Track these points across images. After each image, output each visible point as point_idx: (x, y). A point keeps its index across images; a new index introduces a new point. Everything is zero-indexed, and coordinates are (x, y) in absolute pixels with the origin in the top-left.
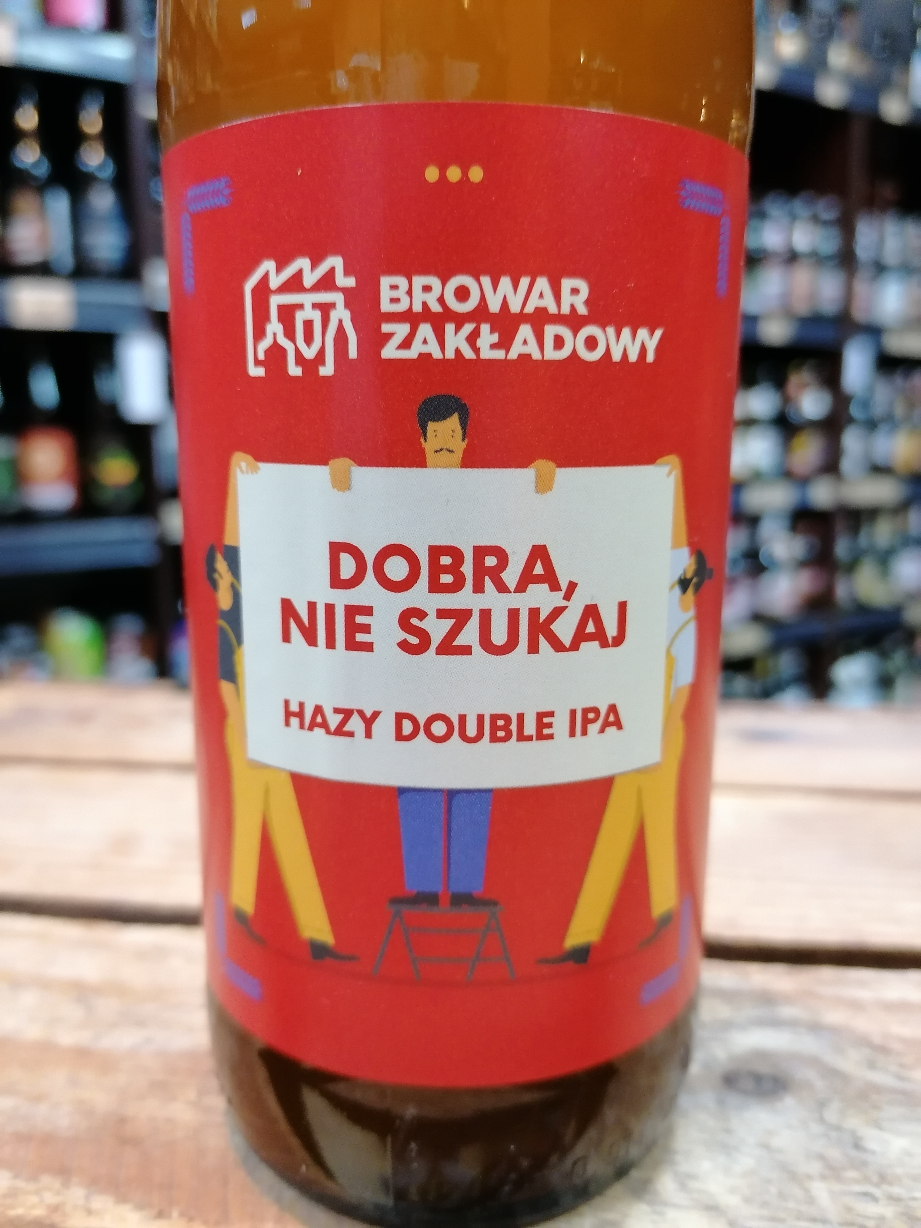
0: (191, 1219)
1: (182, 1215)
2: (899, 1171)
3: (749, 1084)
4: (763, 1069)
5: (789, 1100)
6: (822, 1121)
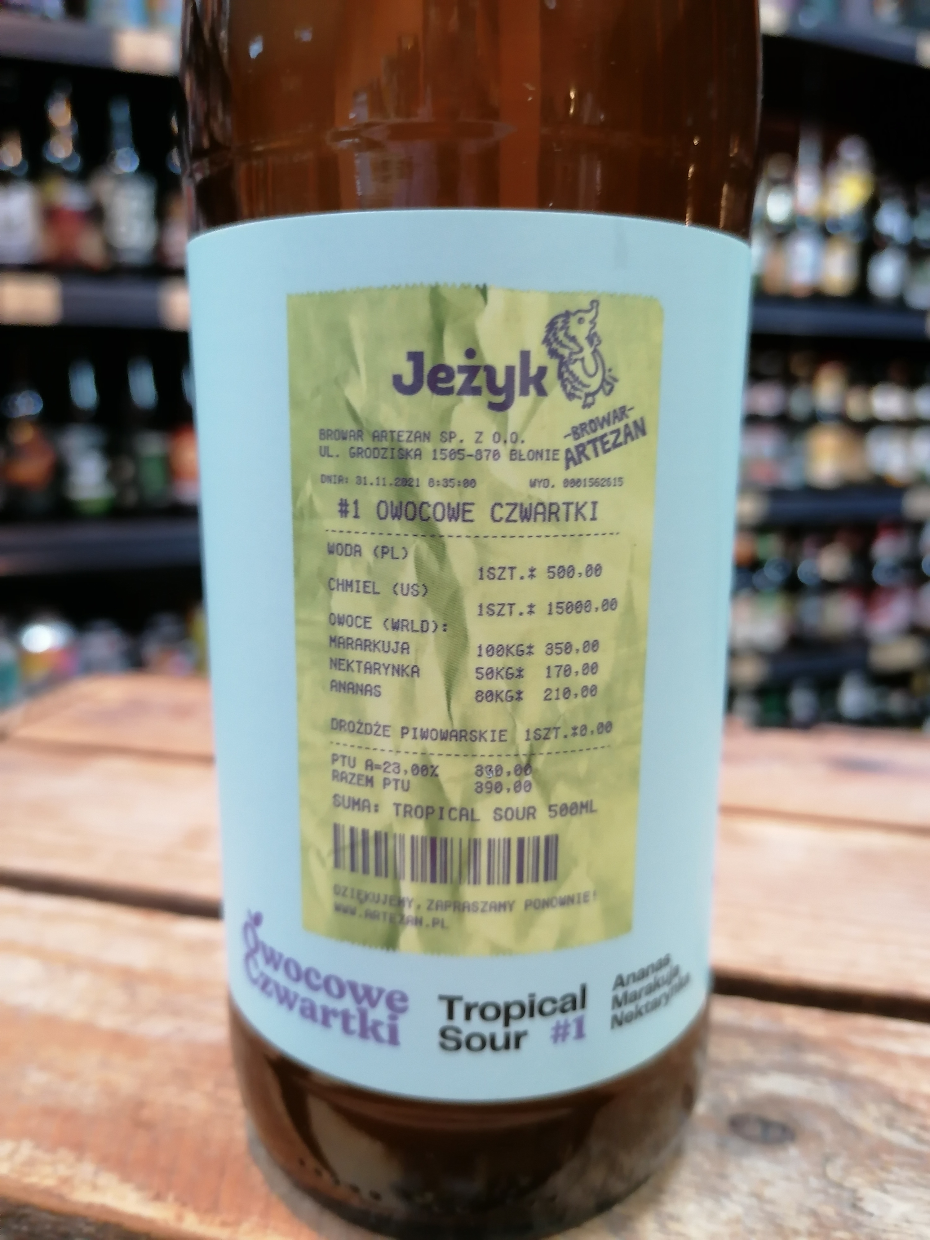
3: (756, 1130)
4: (774, 1115)
5: (793, 1151)
6: (824, 1175)
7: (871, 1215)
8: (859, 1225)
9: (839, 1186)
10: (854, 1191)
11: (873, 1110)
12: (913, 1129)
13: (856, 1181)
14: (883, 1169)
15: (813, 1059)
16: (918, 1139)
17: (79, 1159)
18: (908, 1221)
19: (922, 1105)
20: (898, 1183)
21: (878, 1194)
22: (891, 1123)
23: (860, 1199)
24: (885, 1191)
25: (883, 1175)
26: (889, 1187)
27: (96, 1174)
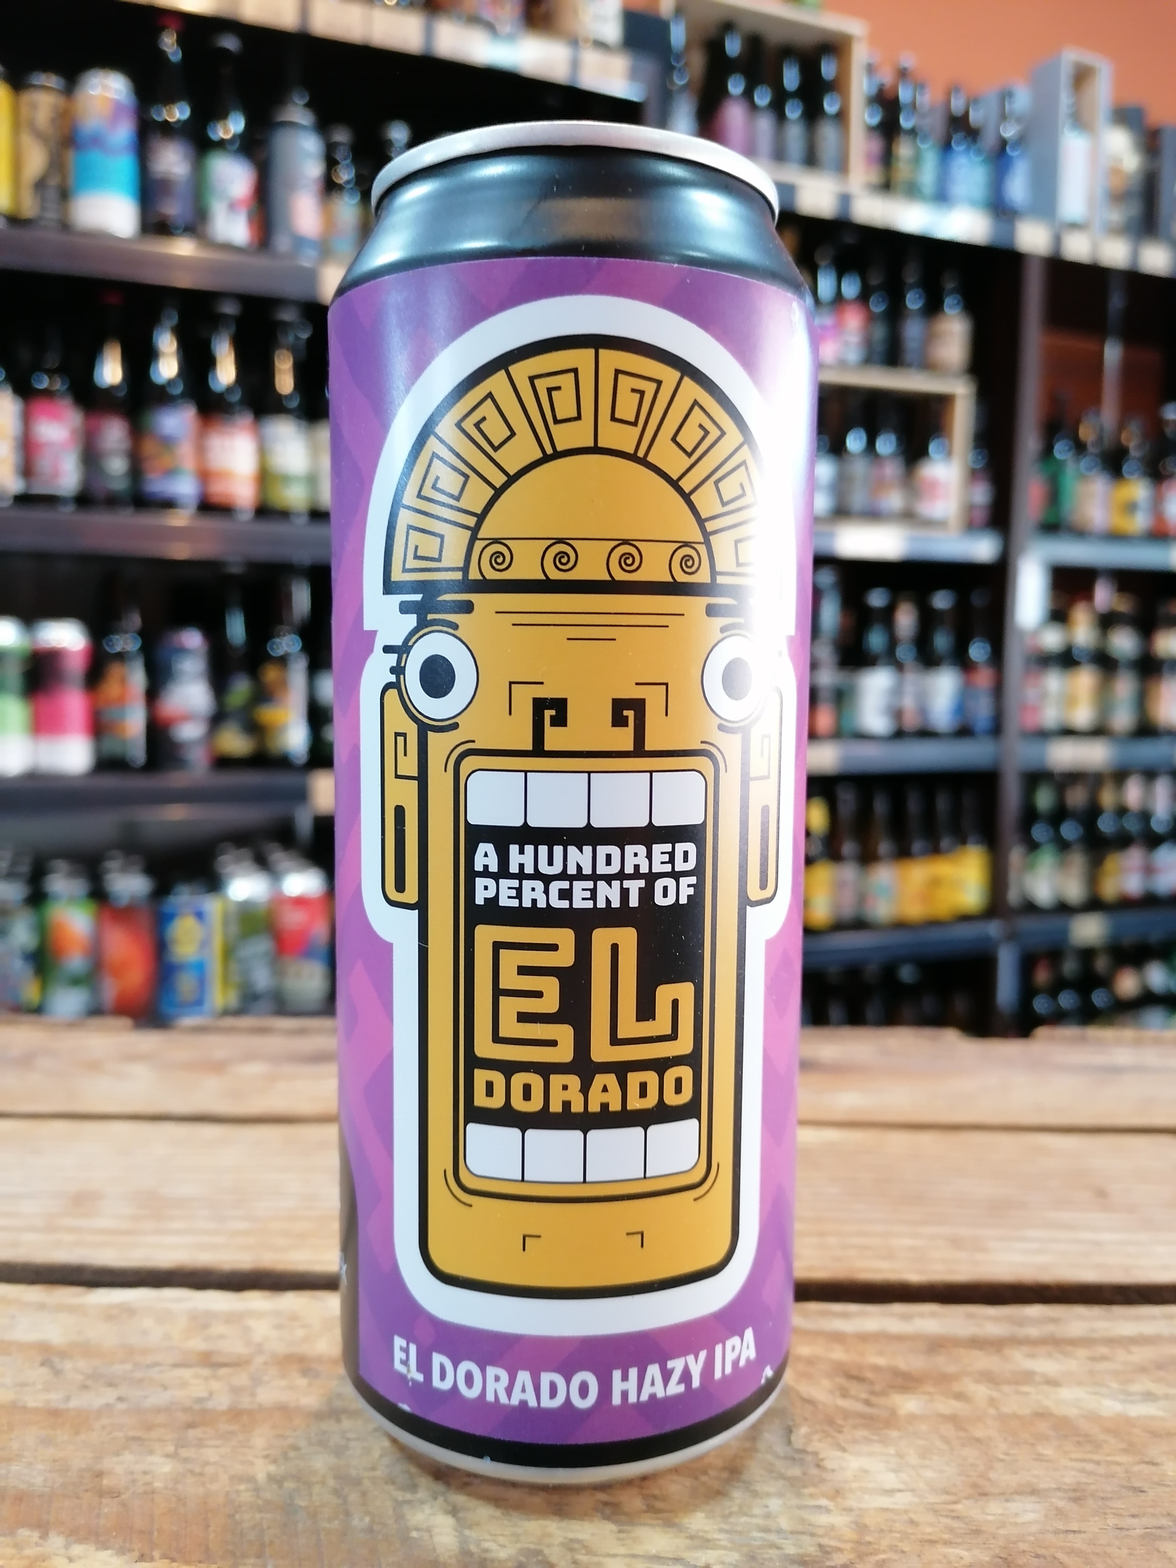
0: (173, 1560)
1: (164, 1556)
2: (854, 1485)
6: (789, 1445)
7: (833, 1471)
8: (823, 1481)
9: (804, 1451)
10: (816, 1454)
11: (826, 1383)
12: (864, 1396)
13: (816, 1445)
14: (840, 1432)
16: (867, 1403)
17: (44, 1536)
18: (866, 1472)
19: (869, 1375)
20: (854, 1441)
21: (839, 1454)
22: (844, 1393)
23: (823, 1460)
24: (844, 1450)
25: (840, 1438)
26: (847, 1446)
27: (67, 1547)
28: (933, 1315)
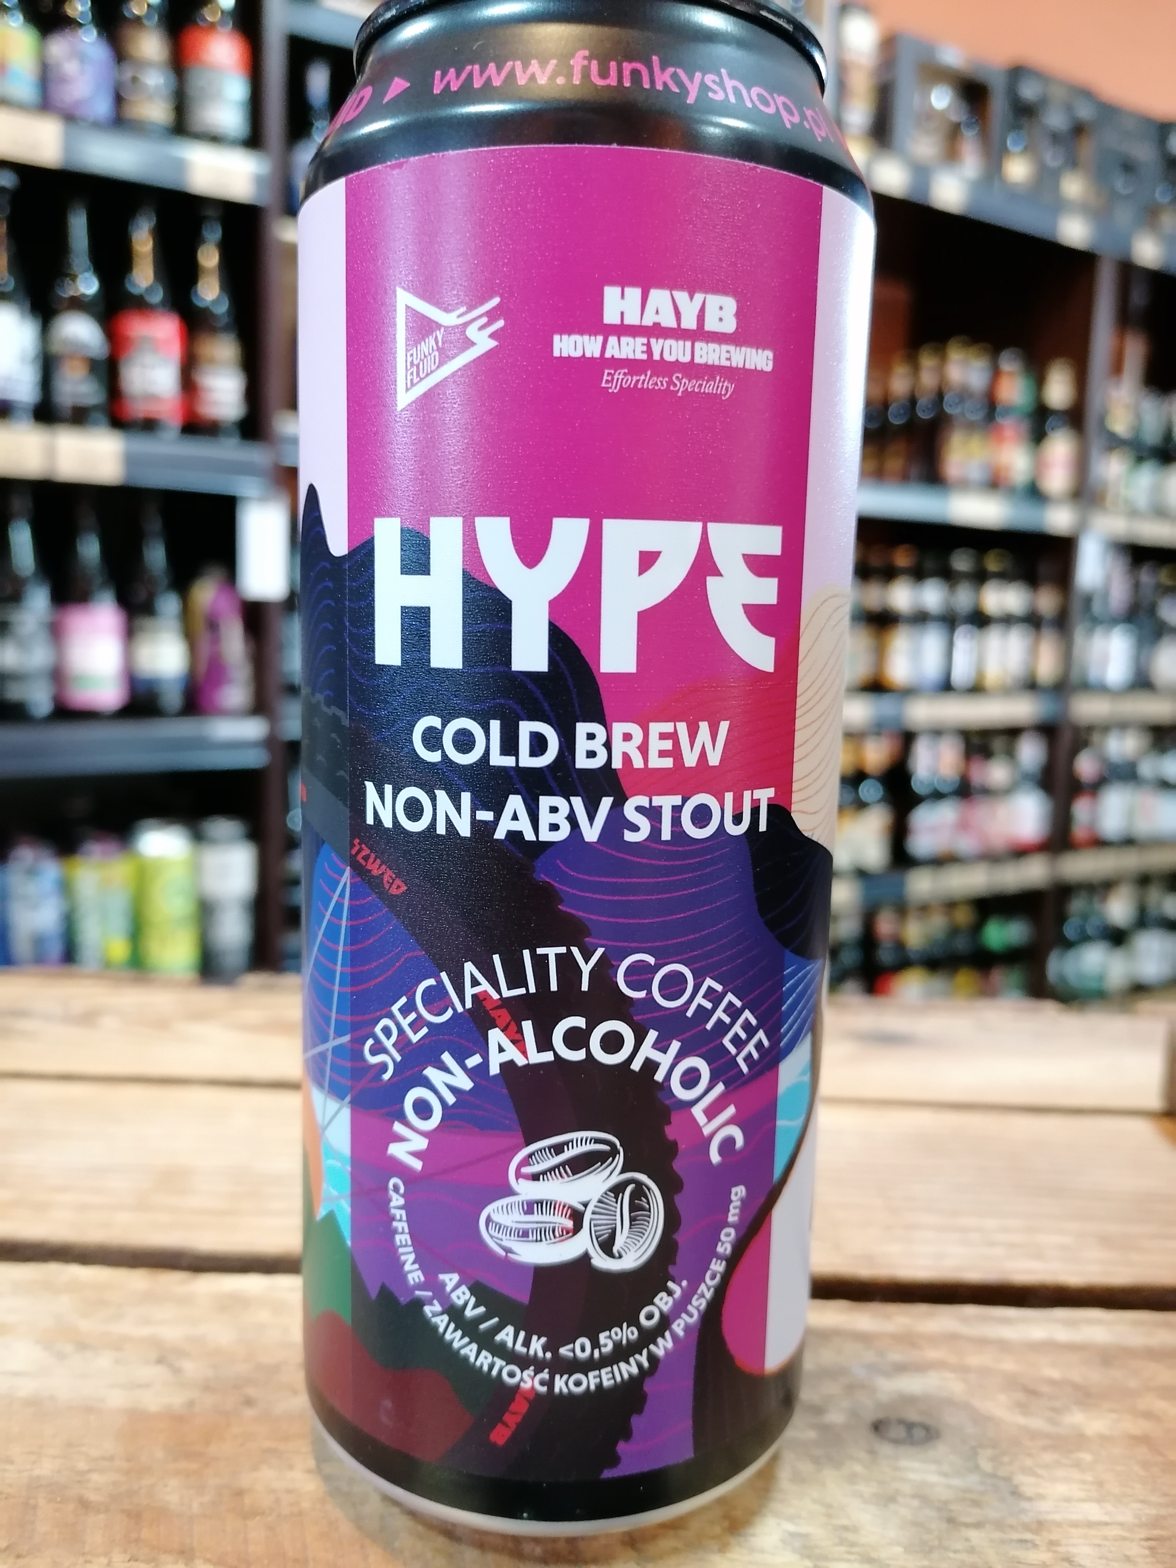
2: (1056, 1517)
3: (899, 1432)
4: (913, 1416)
5: (940, 1449)
6: (977, 1468)
7: (1032, 1499)
8: (1023, 1510)
9: (994, 1476)
10: (1009, 1479)
11: (1002, 1398)
12: (1045, 1413)
13: (1008, 1469)
14: (1028, 1455)
15: (932, 1354)
16: (1051, 1421)
18: (1067, 1501)
19: (1045, 1389)
20: (1046, 1466)
21: (1033, 1479)
22: (1024, 1410)
23: (1016, 1486)
24: (1037, 1475)
25: (1030, 1461)
26: (1040, 1471)
28: (1099, 1322)
